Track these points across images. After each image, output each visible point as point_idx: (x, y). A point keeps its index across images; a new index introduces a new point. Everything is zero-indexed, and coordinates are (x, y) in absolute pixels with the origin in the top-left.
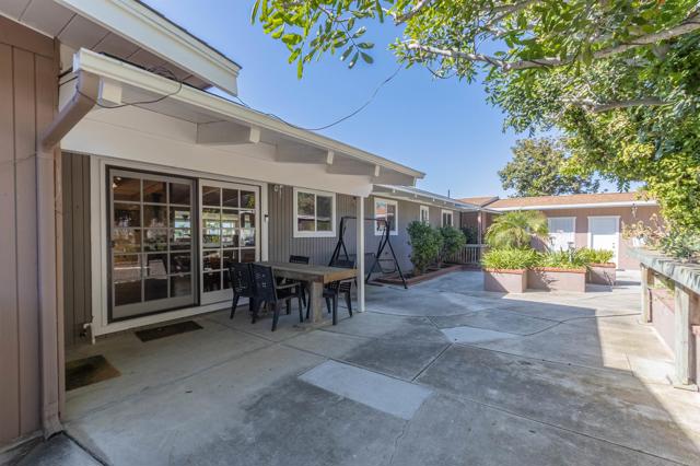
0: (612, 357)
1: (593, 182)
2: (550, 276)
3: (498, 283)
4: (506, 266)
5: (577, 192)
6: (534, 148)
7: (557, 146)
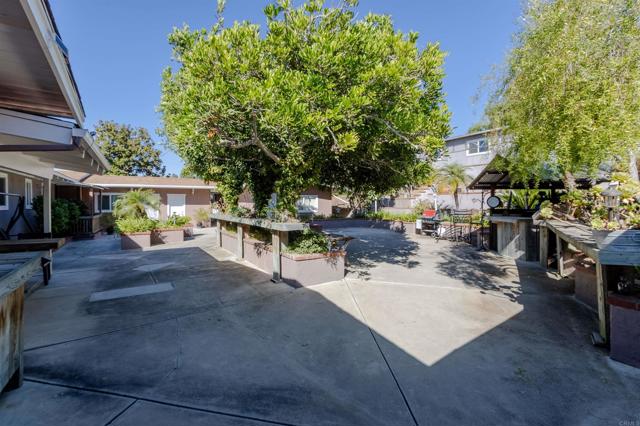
0: (220, 259)
1: (162, 167)
2: (163, 234)
3: (134, 242)
4: (138, 230)
5: (149, 173)
6: (117, 132)
7: (135, 134)
